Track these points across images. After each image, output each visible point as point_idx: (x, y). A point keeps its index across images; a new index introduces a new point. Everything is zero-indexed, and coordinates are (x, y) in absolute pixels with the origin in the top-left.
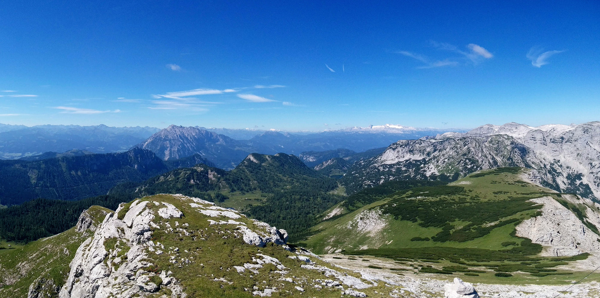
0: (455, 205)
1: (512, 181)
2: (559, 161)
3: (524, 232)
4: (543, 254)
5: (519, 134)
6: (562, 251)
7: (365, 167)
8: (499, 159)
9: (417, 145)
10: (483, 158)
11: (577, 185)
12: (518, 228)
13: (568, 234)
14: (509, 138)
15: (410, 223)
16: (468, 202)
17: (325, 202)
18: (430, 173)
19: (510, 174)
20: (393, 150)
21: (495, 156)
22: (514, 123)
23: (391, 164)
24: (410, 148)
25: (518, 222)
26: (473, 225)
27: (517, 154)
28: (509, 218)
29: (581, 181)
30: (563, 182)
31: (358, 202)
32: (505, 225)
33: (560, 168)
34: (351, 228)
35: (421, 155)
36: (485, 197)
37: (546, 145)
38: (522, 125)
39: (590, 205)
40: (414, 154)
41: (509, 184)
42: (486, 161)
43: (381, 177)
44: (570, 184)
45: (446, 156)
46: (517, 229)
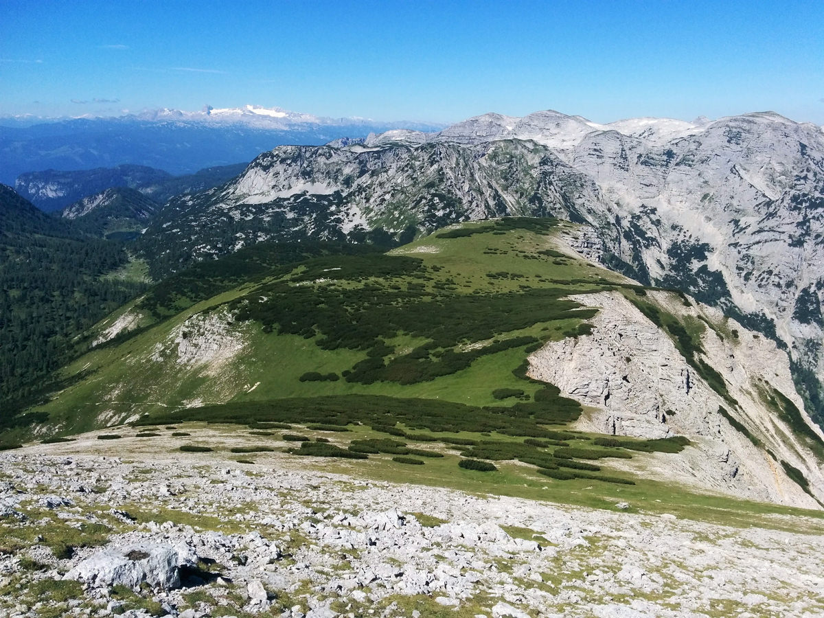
0: (400, 300)
1: (533, 250)
2: (654, 211)
3: (546, 369)
4: (581, 426)
5: (563, 141)
6: (628, 423)
7: (196, 211)
8: (509, 199)
9: (322, 160)
10: (474, 194)
11: (691, 270)
12: (532, 359)
13: (649, 385)
14: (537, 148)
15: (298, 340)
16: (428, 294)
17: (94, 302)
18: (352, 225)
19: (529, 235)
20: (265, 171)
21: (500, 192)
22: (554, 111)
23: (261, 204)
24: (305, 165)
25: (534, 345)
26: (435, 346)
27: (553, 190)
28: (516, 334)
29: (703, 263)
30: (659, 261)
31: (179, 296)
32: (505, 350)
33: (654, 227)
34: (161, 359)
35: (329, 183)
36: (468, 284)
37: (627, 171)
38: (574, 118)
39: (714, 322)
40: (313, 182)
41: (526, 257)
42: (479, 203)
43: (238, 235)
44: (673, 268)
45: (388, 187)
46: (530, 361)
